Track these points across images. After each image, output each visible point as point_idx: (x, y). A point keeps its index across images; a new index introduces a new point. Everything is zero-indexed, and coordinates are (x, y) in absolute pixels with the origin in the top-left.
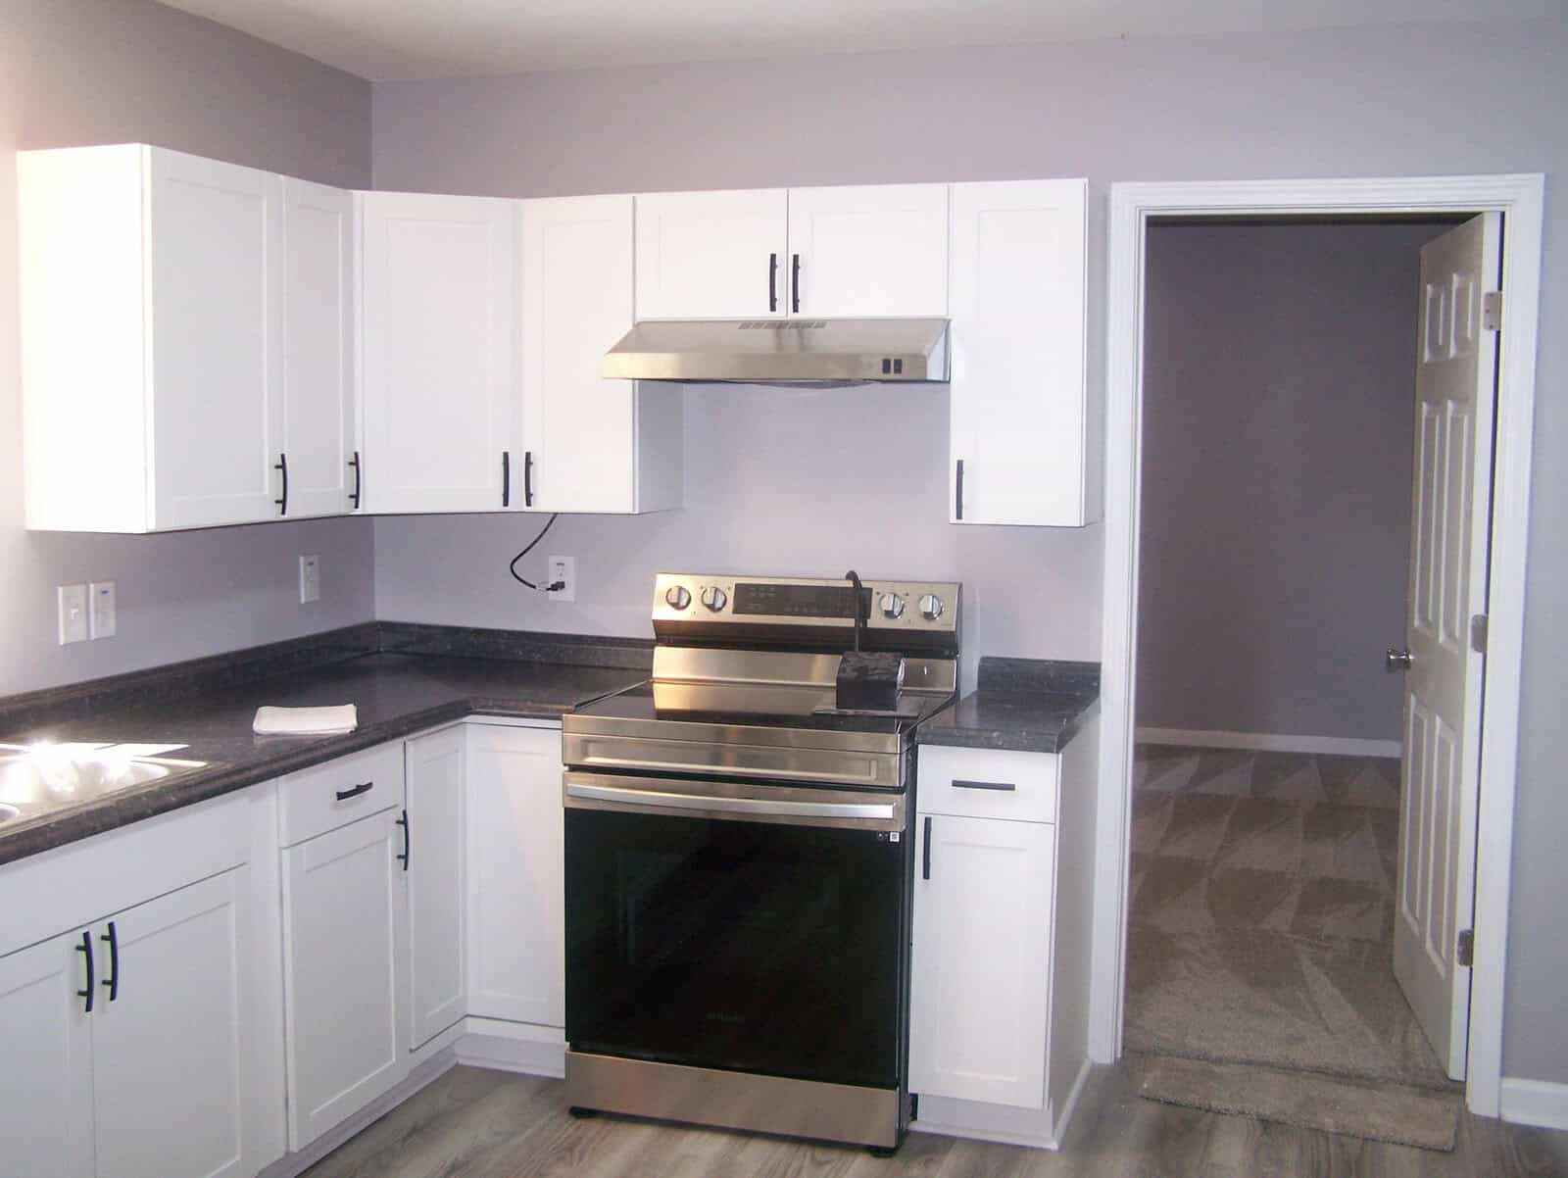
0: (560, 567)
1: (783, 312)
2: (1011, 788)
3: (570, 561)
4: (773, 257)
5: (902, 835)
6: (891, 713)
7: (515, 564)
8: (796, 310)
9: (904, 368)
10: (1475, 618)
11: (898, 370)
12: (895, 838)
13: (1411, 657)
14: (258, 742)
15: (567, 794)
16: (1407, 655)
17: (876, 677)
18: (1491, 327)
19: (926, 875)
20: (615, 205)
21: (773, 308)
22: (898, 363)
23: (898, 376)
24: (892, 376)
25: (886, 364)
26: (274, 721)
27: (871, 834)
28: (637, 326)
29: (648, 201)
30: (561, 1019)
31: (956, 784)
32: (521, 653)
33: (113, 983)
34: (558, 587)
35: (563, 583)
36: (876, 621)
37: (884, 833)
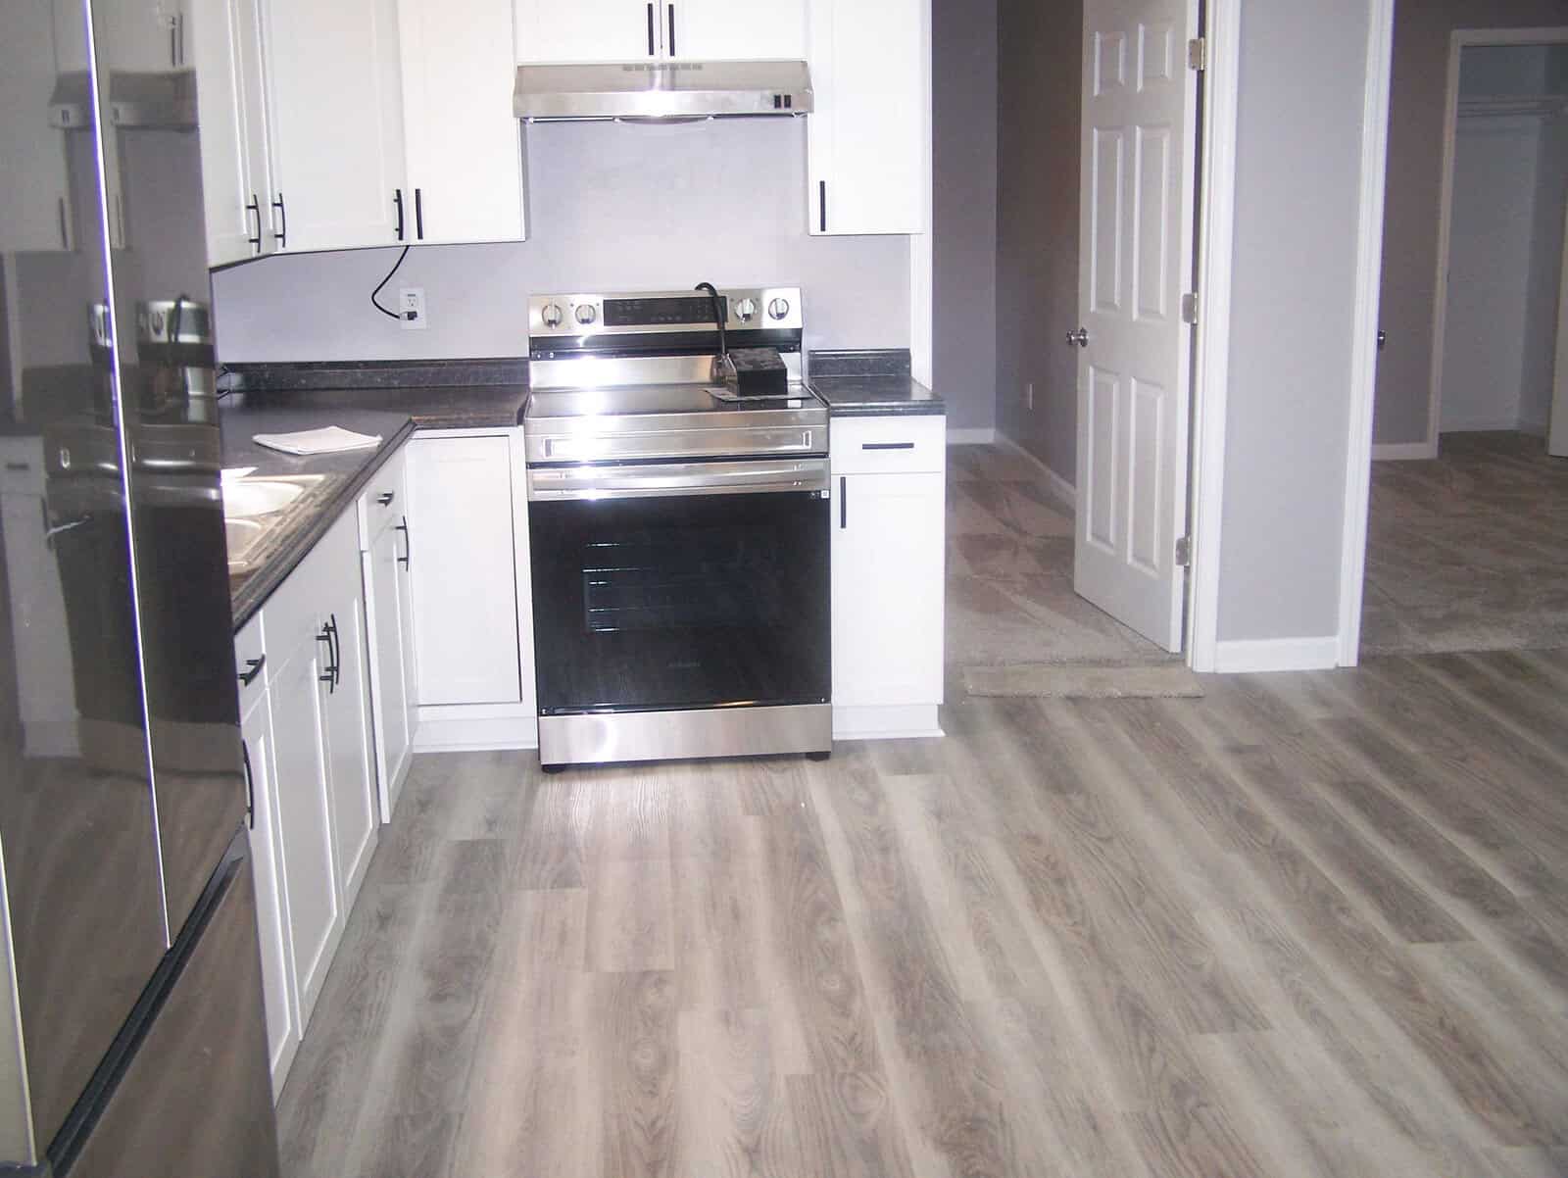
0: (412, 298)
1: (661, 56)
2: (911, 446)
3: (421, 292)
4: (650, 6)
6: (784, 397)
7: (376, 296)
8: (672, 53)
9: (793, 102)
10: (1186, 296)
11: (788, 105)
12: (825, 495)
13: (1087, 337)
16: (1084, 335)
17: (769, 368)
18: (1193, 67)
19: (843, 525)
21: (651, 52)
22: (788, 98)
23: (788, 111)
24: (783, 110)
25: (777, 99)
28: (521, 71)
31: (865, 447)
32: (379, 380)
34: (412, 316)
35: (415, 313)
36: (737, 324)
37: (816, 492)
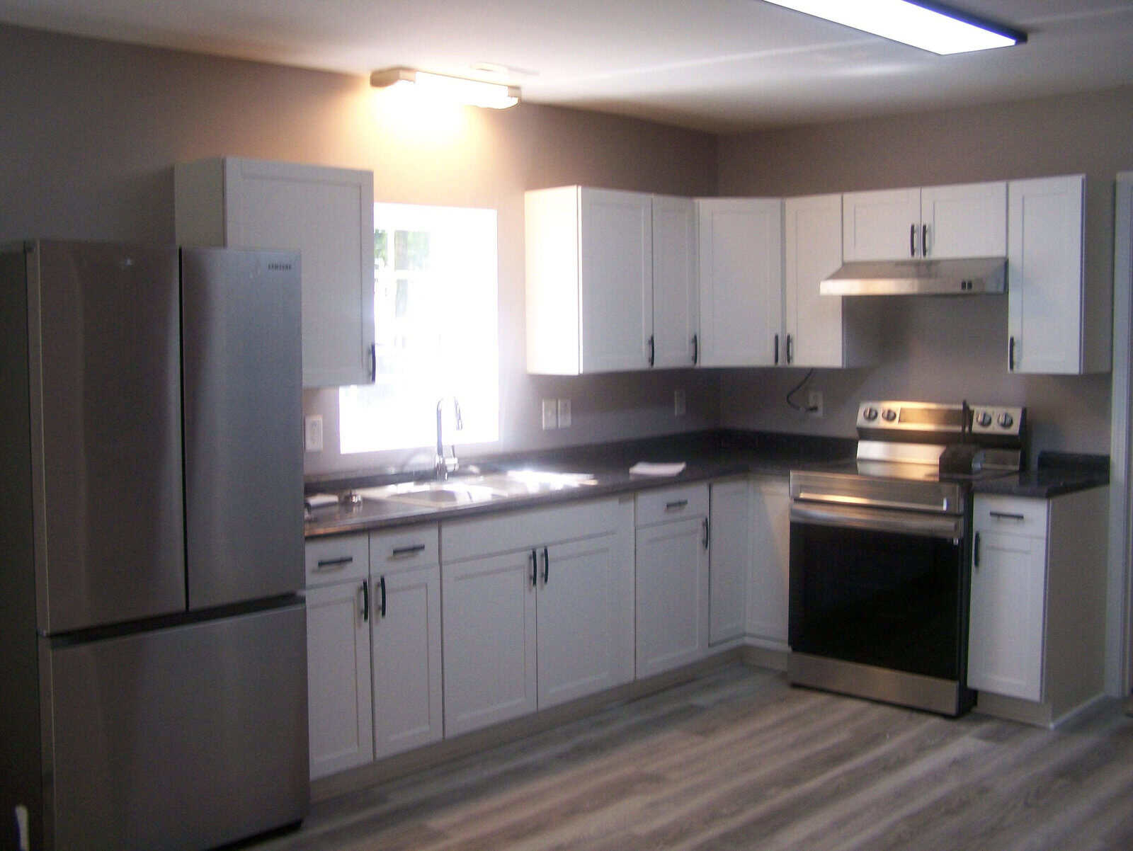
0: (815, 398)
1: (919, 256)
2: (1022, 518)
3: (820, 395)
4: (913, 226)
5: (961, 541)
7: (789, 398)
8: (925, 254)
9: (973, 286)
11: (969, 288)
12: (956, 542)
14: (631, 478)
15: (793, 512)
19: (977, 564)
20: (834, 199)
21: (912, 254)
22: (970, 285)
23: (970, 291)
24: (966, 291)
25: (963, 285)
26: (643, 469)
27: (944, 540)
28: (844, 264)
29: (850, 198)
30: (786, 637)
31: (992, 514)
33: (546, 576)
34: (813, 409)
35: (817, 407)
36: (976, 428)
37: (951, 539)
